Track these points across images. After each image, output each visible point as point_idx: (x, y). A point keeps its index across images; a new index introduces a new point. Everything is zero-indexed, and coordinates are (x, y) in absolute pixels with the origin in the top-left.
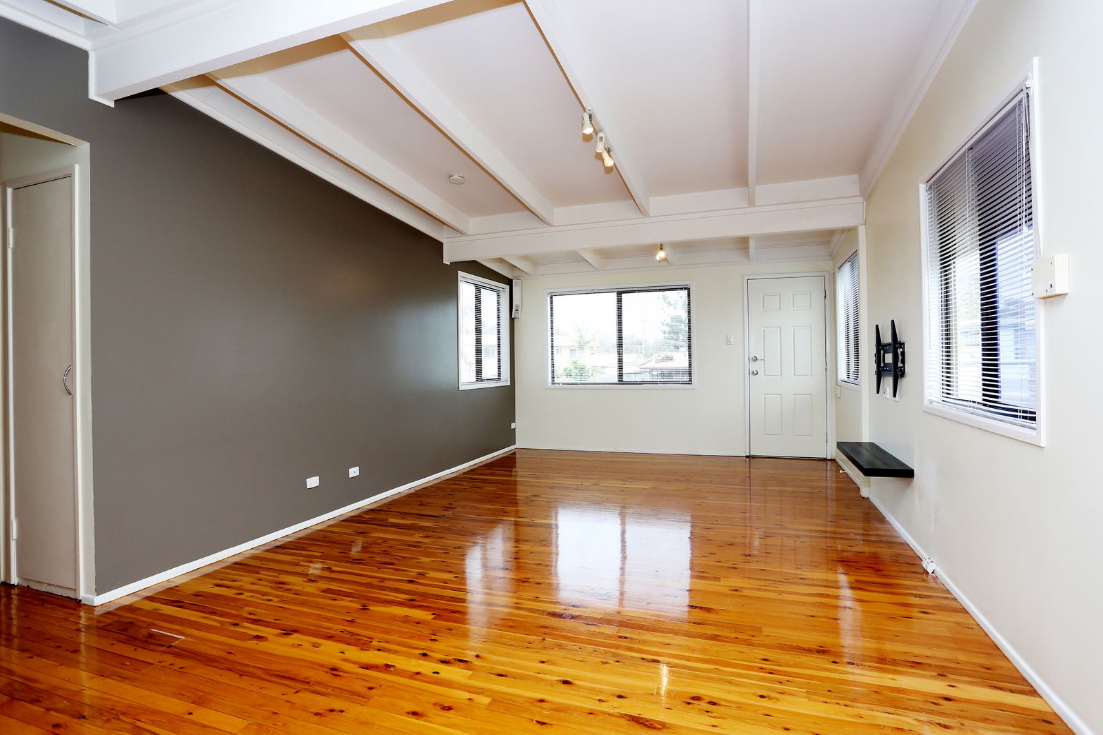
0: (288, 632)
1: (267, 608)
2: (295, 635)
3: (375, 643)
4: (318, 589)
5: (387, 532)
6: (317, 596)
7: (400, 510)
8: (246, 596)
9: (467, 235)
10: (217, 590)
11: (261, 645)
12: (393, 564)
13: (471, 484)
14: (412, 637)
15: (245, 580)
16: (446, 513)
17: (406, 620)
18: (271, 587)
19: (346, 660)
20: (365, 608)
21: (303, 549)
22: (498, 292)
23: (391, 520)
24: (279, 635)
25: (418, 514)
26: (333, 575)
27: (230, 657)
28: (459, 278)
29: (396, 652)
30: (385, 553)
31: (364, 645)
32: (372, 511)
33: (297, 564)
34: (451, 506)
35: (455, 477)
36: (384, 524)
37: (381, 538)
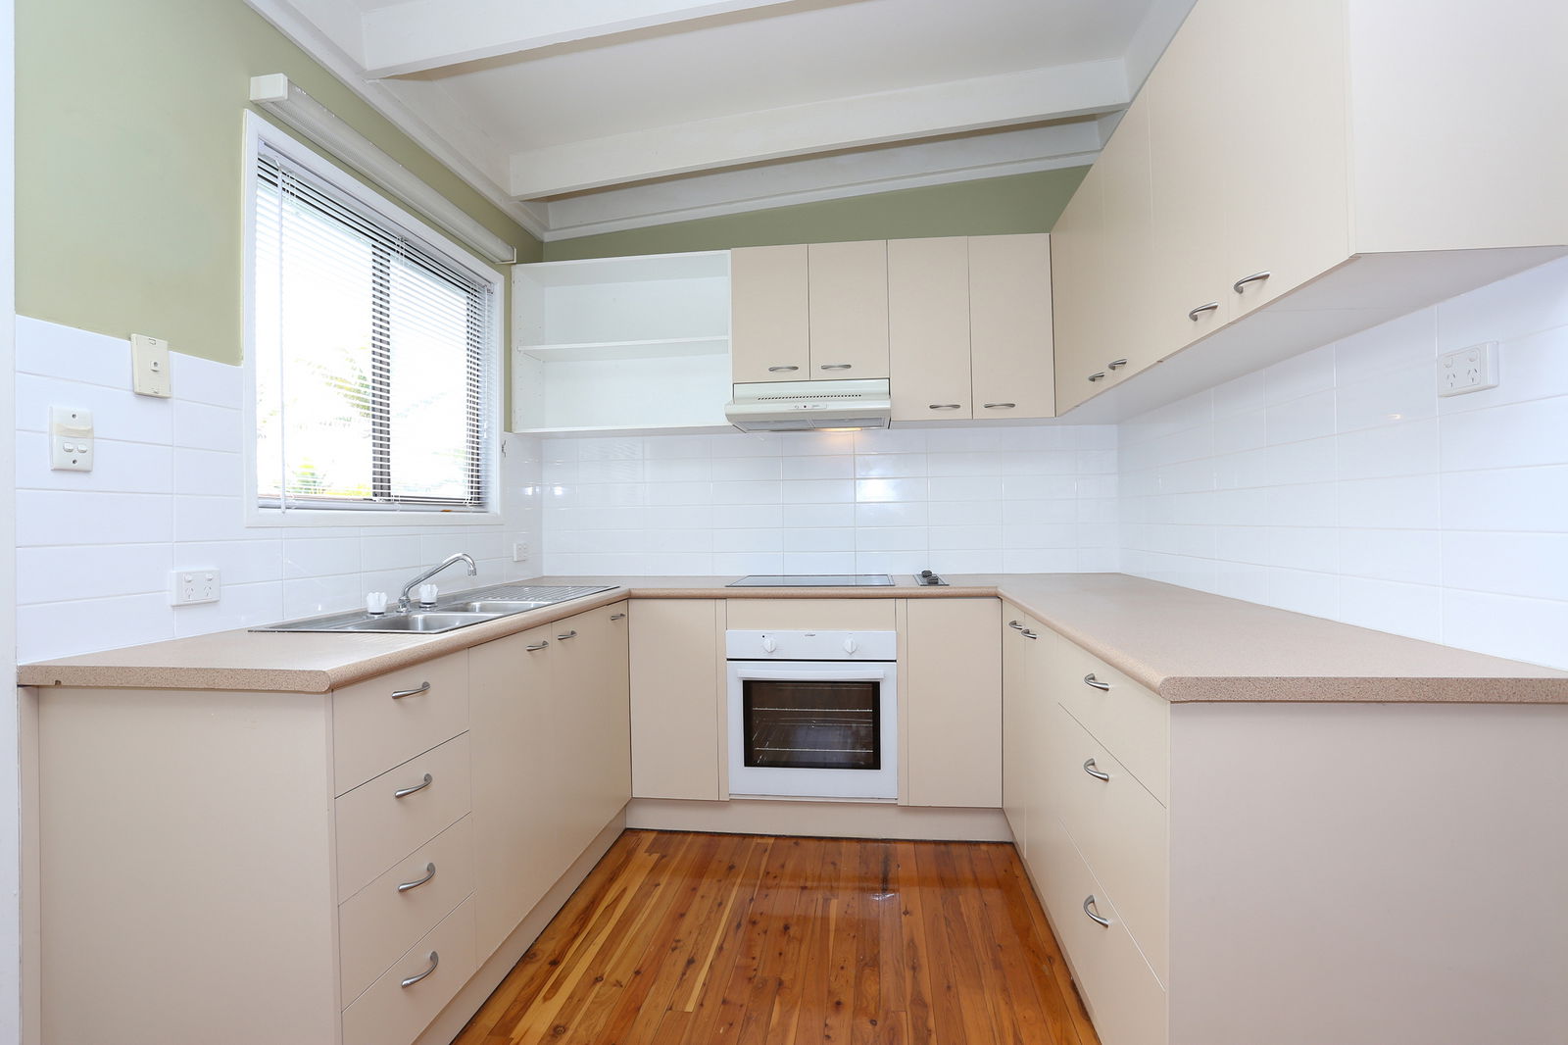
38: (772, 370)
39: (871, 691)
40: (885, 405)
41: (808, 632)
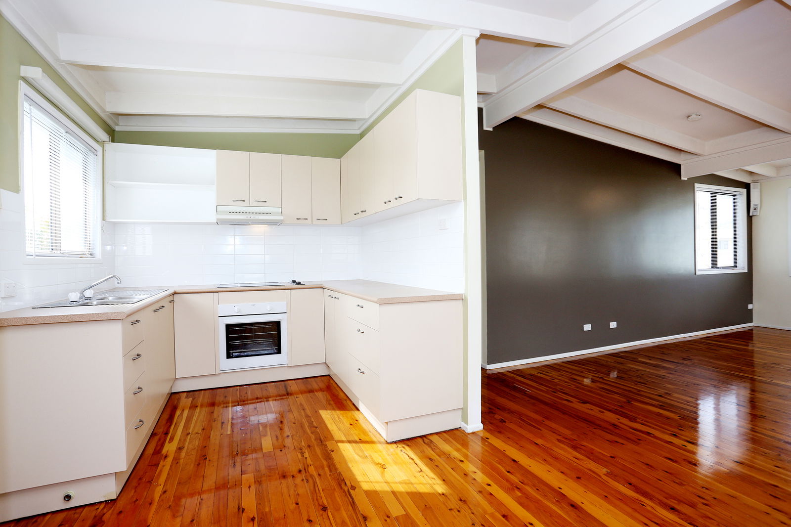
0: (585, 402)
1: (570, 389)
2: (588, 404)
3: (638, 420)
4: (598, 386)
5: (638, 365)
6: (598, 390)
7: (647, 354)
8: (556, 381)
9: (703, 155)
10: (540, 375)
11: (570, 404)
12: (646, 384)
13: (707, 346)
14: (665, 424)
15: (554, 374)
16: (685, 362)
17: (659, 414)
18: (569, 380)
19: (621, 423)
20: (629, 402)
21: (583, 365)
22: (734, 196)
23: (641, 359)
24: (579, 402)
25: (661, 359)
26: (604, 381)
27: (555, 405)
28: (696, 189)
29: (653, 428)
30: (639, 377)
31: (633, 420)
32: (626, 352)
33: (582, 372)
34: (689, 358)
35: (692, 340)
36: (635, 361)
37: (635, 368)
38: (234, 201)
39: (277, 325)
40: (282, 218)
41: (252, 304)
